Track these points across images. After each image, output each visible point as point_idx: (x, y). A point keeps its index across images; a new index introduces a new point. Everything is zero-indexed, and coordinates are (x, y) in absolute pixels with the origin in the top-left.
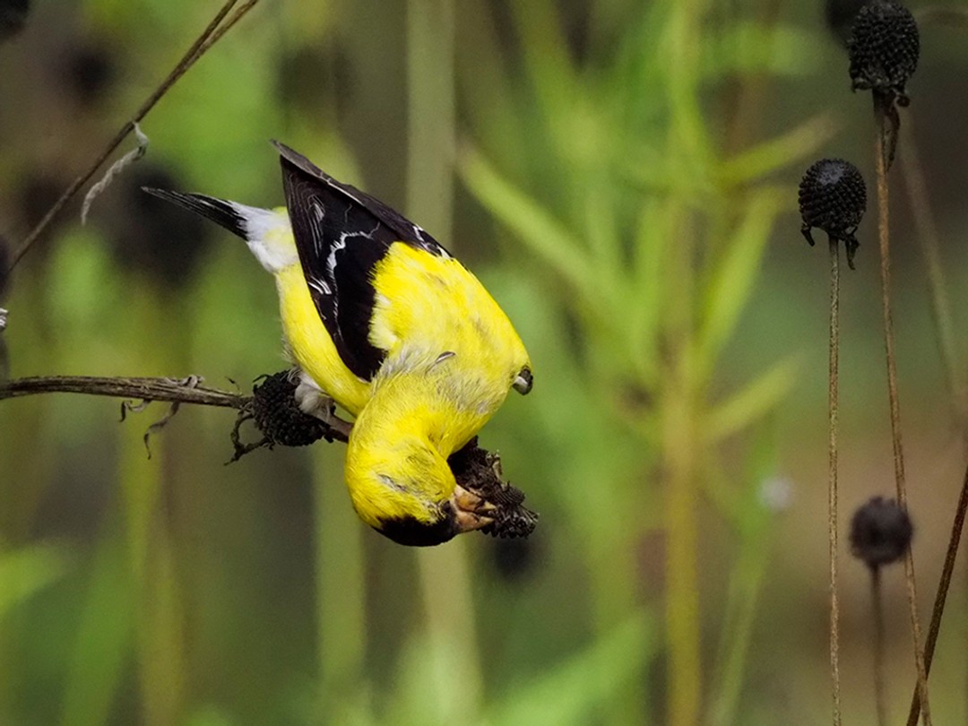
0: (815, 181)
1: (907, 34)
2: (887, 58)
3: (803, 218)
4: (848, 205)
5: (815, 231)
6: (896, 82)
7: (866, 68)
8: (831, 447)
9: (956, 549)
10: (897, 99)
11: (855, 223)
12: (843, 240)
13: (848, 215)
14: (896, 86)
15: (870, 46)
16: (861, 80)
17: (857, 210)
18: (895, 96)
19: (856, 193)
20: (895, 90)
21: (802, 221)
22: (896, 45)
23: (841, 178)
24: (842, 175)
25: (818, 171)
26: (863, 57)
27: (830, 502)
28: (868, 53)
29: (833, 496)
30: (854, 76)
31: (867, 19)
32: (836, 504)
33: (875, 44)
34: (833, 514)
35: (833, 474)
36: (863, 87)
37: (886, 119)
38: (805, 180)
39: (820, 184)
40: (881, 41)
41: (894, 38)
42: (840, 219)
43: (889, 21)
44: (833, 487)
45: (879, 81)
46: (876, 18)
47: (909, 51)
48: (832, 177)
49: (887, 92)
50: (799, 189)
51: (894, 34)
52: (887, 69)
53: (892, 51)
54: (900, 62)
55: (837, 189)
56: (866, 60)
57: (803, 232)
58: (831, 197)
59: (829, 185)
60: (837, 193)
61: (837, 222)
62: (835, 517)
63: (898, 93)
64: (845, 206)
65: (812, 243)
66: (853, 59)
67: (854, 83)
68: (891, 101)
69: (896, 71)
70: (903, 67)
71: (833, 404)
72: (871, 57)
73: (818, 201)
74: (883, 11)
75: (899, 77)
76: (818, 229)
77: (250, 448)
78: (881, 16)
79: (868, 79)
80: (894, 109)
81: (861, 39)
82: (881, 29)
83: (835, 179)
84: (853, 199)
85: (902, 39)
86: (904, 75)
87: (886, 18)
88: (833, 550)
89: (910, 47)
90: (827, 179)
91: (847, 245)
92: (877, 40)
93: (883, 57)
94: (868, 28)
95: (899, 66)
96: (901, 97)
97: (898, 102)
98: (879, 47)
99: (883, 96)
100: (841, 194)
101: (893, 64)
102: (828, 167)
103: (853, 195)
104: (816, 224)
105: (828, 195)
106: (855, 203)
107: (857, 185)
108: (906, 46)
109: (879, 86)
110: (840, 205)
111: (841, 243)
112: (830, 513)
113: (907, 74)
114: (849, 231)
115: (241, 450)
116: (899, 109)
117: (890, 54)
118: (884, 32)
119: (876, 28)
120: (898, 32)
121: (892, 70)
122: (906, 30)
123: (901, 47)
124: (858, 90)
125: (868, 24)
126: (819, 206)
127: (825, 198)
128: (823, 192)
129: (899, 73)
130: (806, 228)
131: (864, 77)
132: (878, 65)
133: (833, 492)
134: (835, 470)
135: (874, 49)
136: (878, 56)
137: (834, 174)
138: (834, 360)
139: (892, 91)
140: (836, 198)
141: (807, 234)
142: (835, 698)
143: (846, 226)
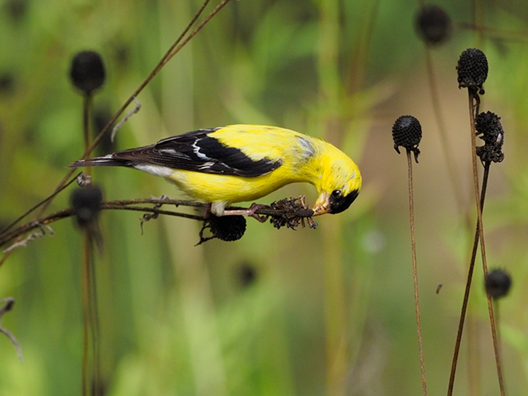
0: (399, 126)
1: (483, 63)
2: (475, 74)
3: (395, 142)
4: (414, 135)
5: (400, 148)
6: (478, 84)
7: (465, 77)
8: (412, 241)
9: (470, 284)
10: (479, 91)
11: (417, 143)
12: (412, 150)
13: (414, 140)
14: (479, 86)
15: (467, 69)
16: (463, 83)
17: (418, 138)
18: (478, 90)
19: (417, 130)
20: (478, 87)
21: (394, 144)
22: (478, 68)
23: (410, 124)
24: (410, 123)
25: (400, 121)
26: (464, 73)
27: (413, 265)
28: (466, 72)
29: (414, 263)
30: (459, 82)
31: (465, 57)
32: (416, 266)
33: (469, 68)
34: (415, 270)
35: (414, 253)
36: (464, 86)
37: (474, 99)
38: (395, 125)
39: (401, 127)
40: (471, 67)
41: (477, 65)
42: (411, 142)
43: (475, 57)
44: (414, 258)
45: (471, 84)
46: (469, 56)
47: (484, 70)
48: (406, 124)
49: (474, 88)
50: (392, 129)
51: (477, 63)
52: (474, 78)
53: (476, 70)
54: (480, 75)
55: (409, 129)
56: (465, 75)
57: (395, 148)
58: (406, 132)
59: (405, 128)
60: (409, 131)
61: (409, 143)
62: (416, 271)
63: (479, 89)
64: (412, 136)
65: (399, 153)
66: (459, 74)
67: (460, 84)
68: (476, 92)
69: (478, 79)
70: (481, 78)
71: (412, 222)
72: (467, 74)
73: (401, 135)
74: (472, 53)
75: (479, 82)
76: (402, 147)
77: (207, 239)
78: (471, 56)
79: (466, 83)
80: (477, 95)
81: (463, 65)
82: (471, 61)
83: (408, 125)
84: (416, 133)
85: (481, 66)
86: (481, 80)
87: (473, 56)
88: (416, 286)
89: (484, 69)
90: (404, 125)
91: (414, 152)
92: (470, 66)
93: (472, 74)
94: (466, 61)
95: (479, 77)
96: (481, 91)
97: (480, 93)
98: (471, 69)
99: (473, 90)
100: (411, 131)
101: (477, 76)
102: (405, 119)
103: (416, 131)
104: (401, 145)
105: (405, 132)
106: (417, 135)
107: (418, 127)
108: (482, 68)
109: (471, 86)
110: (410, 136)
111: (412, 152)
112: (414, 270)
113: (483, 80)
114: (415, 146)
115: (203, 240)
116: (479, 95)
117: (475, 72)
118: (473, 63)
119: (469, 61)
120: (479, 62)
121: (476, 79)
122: (482, 61)
123: (480, 69)
124: (462, 88)
125: (466, 59)
126: (401, 137)
127: (404, 133)
128: (403, 131)
129: (480, 80)
130: (396, 147)
131: (464, 82)
132: (470, 77)
133: (414, 261)
134: (415, 251)
135: (468, 70)
136: (470, 73)
137: (407, 122)
138: (411, 203)
139: (476, 88)
140: (409, 133)
141: (397, 149)
142: (420, 350)
143: (414, 145)
